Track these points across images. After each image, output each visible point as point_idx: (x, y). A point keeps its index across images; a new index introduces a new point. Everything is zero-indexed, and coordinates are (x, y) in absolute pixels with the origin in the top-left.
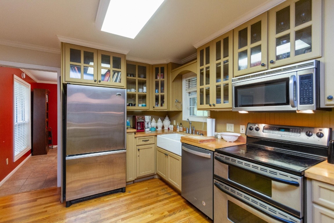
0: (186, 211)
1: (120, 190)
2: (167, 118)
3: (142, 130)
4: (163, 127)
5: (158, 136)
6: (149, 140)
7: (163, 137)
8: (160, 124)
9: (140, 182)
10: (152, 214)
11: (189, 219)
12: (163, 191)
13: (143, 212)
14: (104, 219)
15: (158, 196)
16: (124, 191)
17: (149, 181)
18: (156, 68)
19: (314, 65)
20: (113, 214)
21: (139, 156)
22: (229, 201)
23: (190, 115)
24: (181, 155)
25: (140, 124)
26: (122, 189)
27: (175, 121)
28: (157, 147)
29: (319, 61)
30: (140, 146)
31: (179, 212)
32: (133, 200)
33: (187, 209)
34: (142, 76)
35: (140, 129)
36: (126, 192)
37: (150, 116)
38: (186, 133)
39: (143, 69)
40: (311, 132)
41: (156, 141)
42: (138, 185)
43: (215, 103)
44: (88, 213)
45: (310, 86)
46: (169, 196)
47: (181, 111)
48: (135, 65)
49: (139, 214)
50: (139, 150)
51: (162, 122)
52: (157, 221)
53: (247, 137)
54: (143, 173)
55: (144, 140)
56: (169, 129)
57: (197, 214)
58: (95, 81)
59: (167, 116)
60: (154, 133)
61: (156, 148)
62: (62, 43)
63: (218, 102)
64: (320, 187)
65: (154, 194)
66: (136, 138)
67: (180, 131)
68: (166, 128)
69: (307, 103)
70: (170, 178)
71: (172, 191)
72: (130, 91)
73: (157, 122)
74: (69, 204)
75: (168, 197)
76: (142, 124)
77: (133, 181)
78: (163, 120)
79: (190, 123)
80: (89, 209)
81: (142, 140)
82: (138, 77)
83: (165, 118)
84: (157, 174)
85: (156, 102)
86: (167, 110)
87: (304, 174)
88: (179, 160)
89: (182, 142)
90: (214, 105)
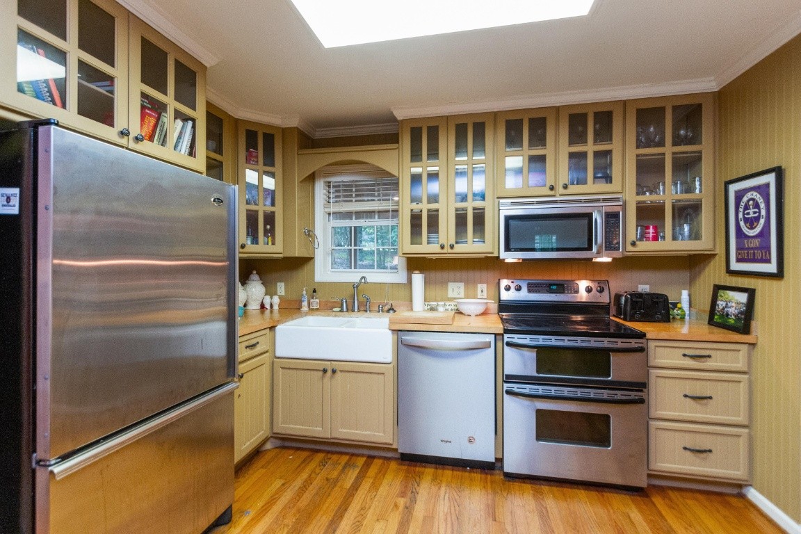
2: (255, 276)
5: (278, 327)
6: (256, 344)
12: (329, 467)
15: (336, 482)
17: (259, 464)
18: (248, 131)
21: (239, 396)
24: (390, 360)
27: (281, 286)
28: (278, 360)
31: (418, 486)
34: (212, 144)
36: (234, 519)
38: (341, 311)
41: (270, 341)
43: (452, 240)
45: (617, 227)
47: (312, 258)
51: (245, 290)
54: (247, 446)
55: (248, 344)
56: (263, 307)
58: (124, 134)
59: (255, 272)
61: (271, 363)
64: (656, 346)
67: (313, 310)
68: (254, 307)
69: (613, 248)
70: (342, 428)
71: (351, 458)
81: (245, 344)
84: (271, 438)
85: (247, 231)
86: (281, 256)
88: (383, 374)
89: (393, 330)
90: (452, 247)
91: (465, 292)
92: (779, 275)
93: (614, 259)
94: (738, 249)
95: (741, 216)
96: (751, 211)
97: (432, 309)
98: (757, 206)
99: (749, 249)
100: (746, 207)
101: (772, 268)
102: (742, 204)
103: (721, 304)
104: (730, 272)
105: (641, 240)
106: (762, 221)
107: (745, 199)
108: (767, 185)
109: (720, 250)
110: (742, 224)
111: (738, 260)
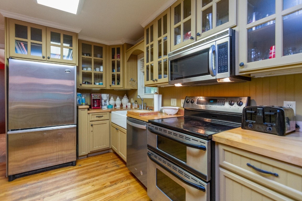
0: (129, 181)
1: (71, 164)
2: (125, 96)
3: (99, 107)
4: (122, 105)
5: (112, 112)
6: (103, 116)
7: (118, 114)
8: (118, 102)
9: (94, 156)
10: (93, 185)
11: (128, 188)
12: (113, 163)
13: (85, 184)
14: (44, 191)
15: (107, 169)
16: (74, 164)
17: (104, 155)
18: (112, 49)
19: (228, 34)
20: (55, 186)
21: (92, 131)
22: (157, 169)
23: (145, 93)
24: (126, 128)
25: (97, 101)
26: (72, 162)
27: (132, 99)
28: (112, 123)
29: (235, 30)
30: (93, 122)
31: (121, 182)
32: (80, 173)
33: (130, 179)
34: (99, 55)
35: (97, 106)
36: (76, 166)
37: (108, 95)
38: (139, 109)
39: (99, 49)
40: (233, 101)
41: (110, 116)
42: (90, 159)
43: (157, 78)
44: (28, 186)
45: (226, 54)
46: (118, 168)
47: (137, 89)
48: (91, 46)
49: (81, 185)
50: (92, 125)
51: (121, 100)
52: (96, 192)
53: (185, 109)
54: (96, 148)
55: (97, 116)
56: (127, 106)
57: (138, 184)
58: (44, 57)
59: (125, 95)
60: (109, 110)
61: (110, 124)
62: (6, 18)
63: (160, 77)
64: (225, 150)
65: (104, 166)
66: (89, 114)
67: (135, 108)
68: (124, 106)
69: (223, 71)
70: (120, 151)
71: (122, 164)
72: (87, 70)
73: (115, 100)
74: (12, 178)
75: (115, 169)
76: (98, 101)
77: (87, 155)
78: (121, 99)
79: (142, 100)
80: (32, 182)
81: (96, 116)
82: (94, 57)
83: (123, 97)
84: (111, 149)
85: (112, 81)
86: (123, 88)
87: (212, 139)
91: (177, 103)
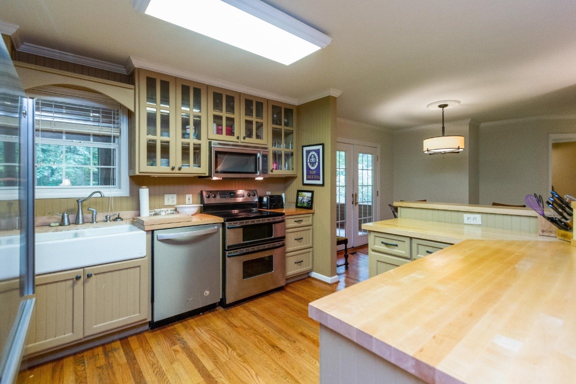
22: (244, 262)
43: (180, 164)
88: (139, 266)
89: (147, 231)
90: (180, 169)
91: (177, 200)
92: (323, 185)
93: (264, 178)
94: (307, 174)
95: (308, 161)
96: (313, 159)
97: (156, 214)
98: (315, 157)
99: (311, 175)
100: (311, 158)
101: (320, 182)
102: (309, 156)
103: (300, 198)
104: (304, 184)
105: (276, 169)
106: (317, 164)
107: (310, 154)
108: (319, 150)
109: (300, 175)
110: (309, 164)
111: (307, 179)
